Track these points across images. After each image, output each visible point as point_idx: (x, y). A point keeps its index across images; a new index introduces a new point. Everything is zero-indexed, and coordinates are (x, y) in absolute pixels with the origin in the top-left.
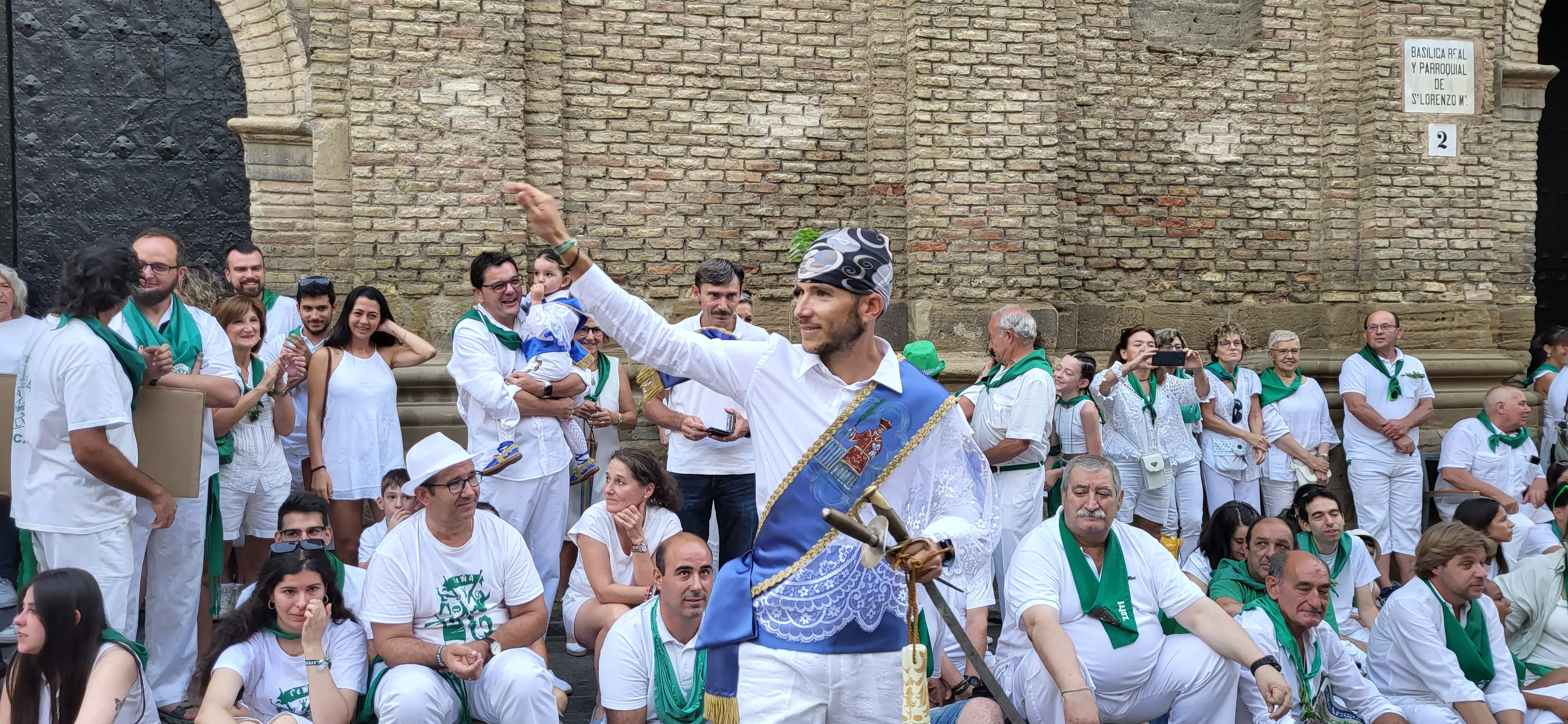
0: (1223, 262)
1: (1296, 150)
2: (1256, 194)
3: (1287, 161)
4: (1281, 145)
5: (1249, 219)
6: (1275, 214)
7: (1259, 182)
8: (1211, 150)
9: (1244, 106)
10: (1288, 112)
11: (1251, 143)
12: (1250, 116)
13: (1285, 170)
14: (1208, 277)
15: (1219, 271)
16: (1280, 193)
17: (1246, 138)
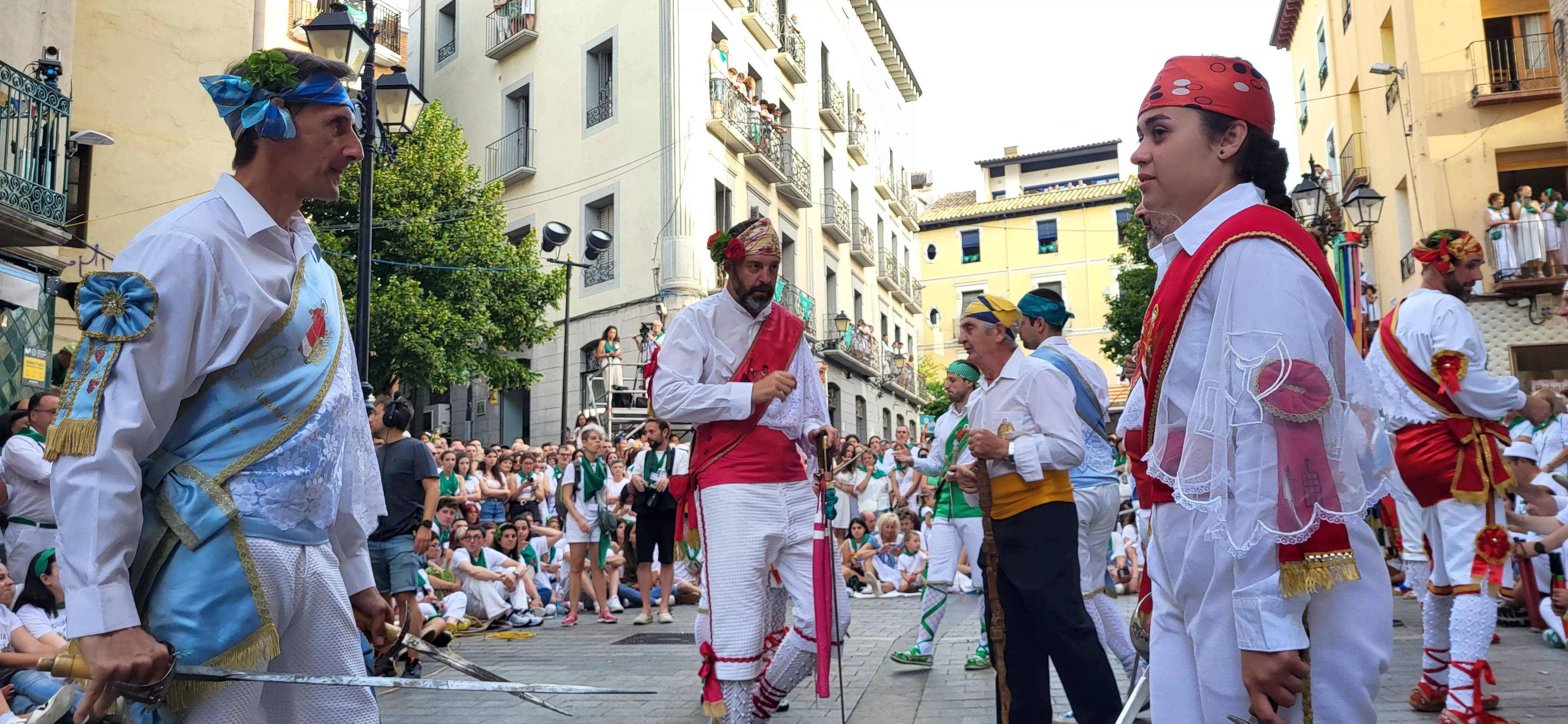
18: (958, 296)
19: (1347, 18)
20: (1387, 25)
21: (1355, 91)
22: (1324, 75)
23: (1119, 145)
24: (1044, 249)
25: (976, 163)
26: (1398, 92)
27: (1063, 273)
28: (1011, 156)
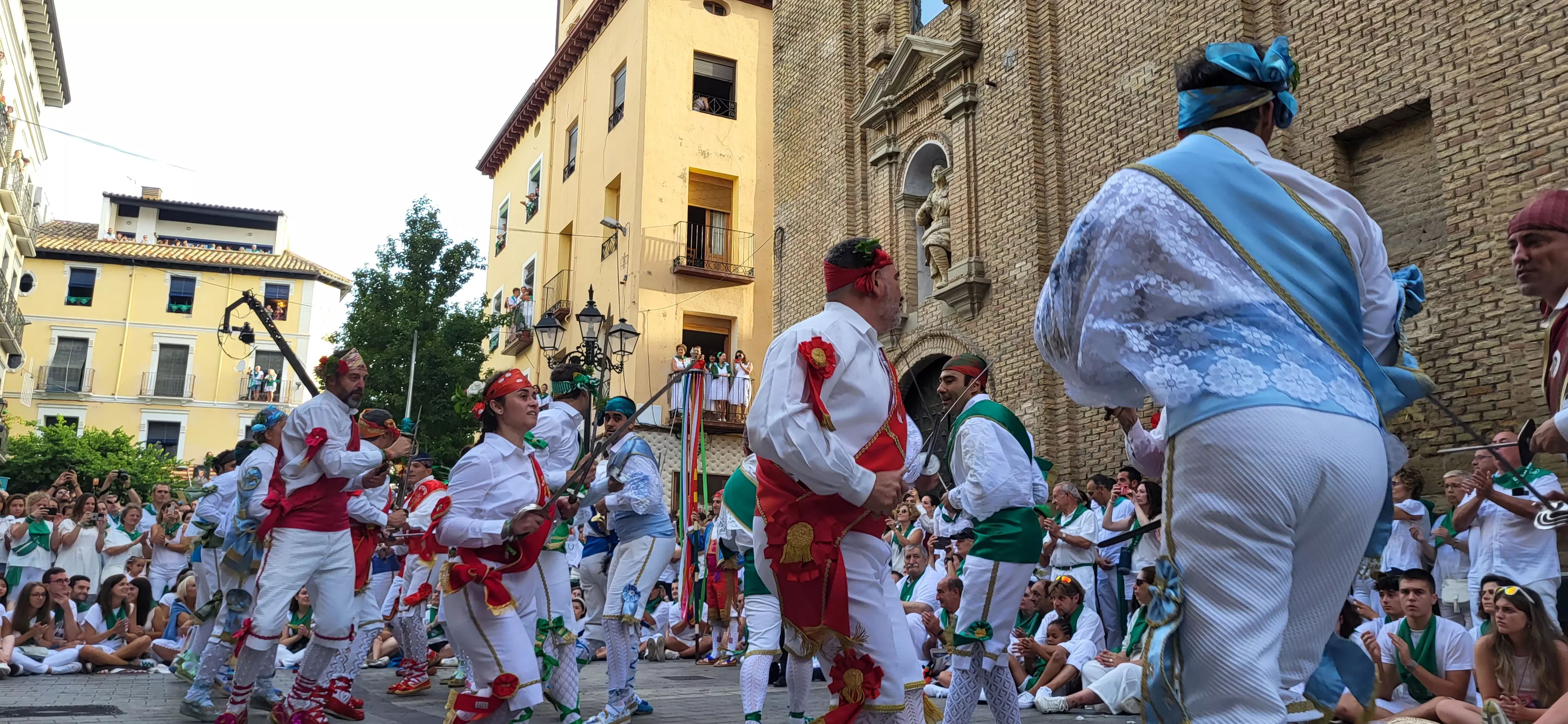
0: (1435, 421)
1: (1487, 315)
2: (1456, 360)
3: (1480, 326)
4: (1474, 314)
5: (1453, 382)
6: (1474, 374)
7: (1456, 350)
8: (1414, 335)
9: (1438, 292)
10: (1477, 285)
11: (1447, 320)
12: (1444, 299)
13: (1480, 335)
14: (1423, 435)
15: (1432, 429)
16: (1477, 354)
17: (1443, 317)
18: (51, 340)
19: (569, 170)
20: (614, 187)
21: (567, 233)
22: (532, 211)
23: (280, 218)
24: (175, 307)
25: (105, 195)
26: (616, 246)
27: (193, 337)
28: (151, 198)
